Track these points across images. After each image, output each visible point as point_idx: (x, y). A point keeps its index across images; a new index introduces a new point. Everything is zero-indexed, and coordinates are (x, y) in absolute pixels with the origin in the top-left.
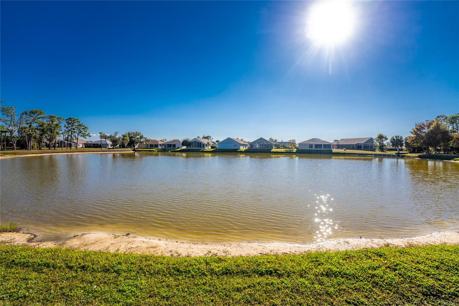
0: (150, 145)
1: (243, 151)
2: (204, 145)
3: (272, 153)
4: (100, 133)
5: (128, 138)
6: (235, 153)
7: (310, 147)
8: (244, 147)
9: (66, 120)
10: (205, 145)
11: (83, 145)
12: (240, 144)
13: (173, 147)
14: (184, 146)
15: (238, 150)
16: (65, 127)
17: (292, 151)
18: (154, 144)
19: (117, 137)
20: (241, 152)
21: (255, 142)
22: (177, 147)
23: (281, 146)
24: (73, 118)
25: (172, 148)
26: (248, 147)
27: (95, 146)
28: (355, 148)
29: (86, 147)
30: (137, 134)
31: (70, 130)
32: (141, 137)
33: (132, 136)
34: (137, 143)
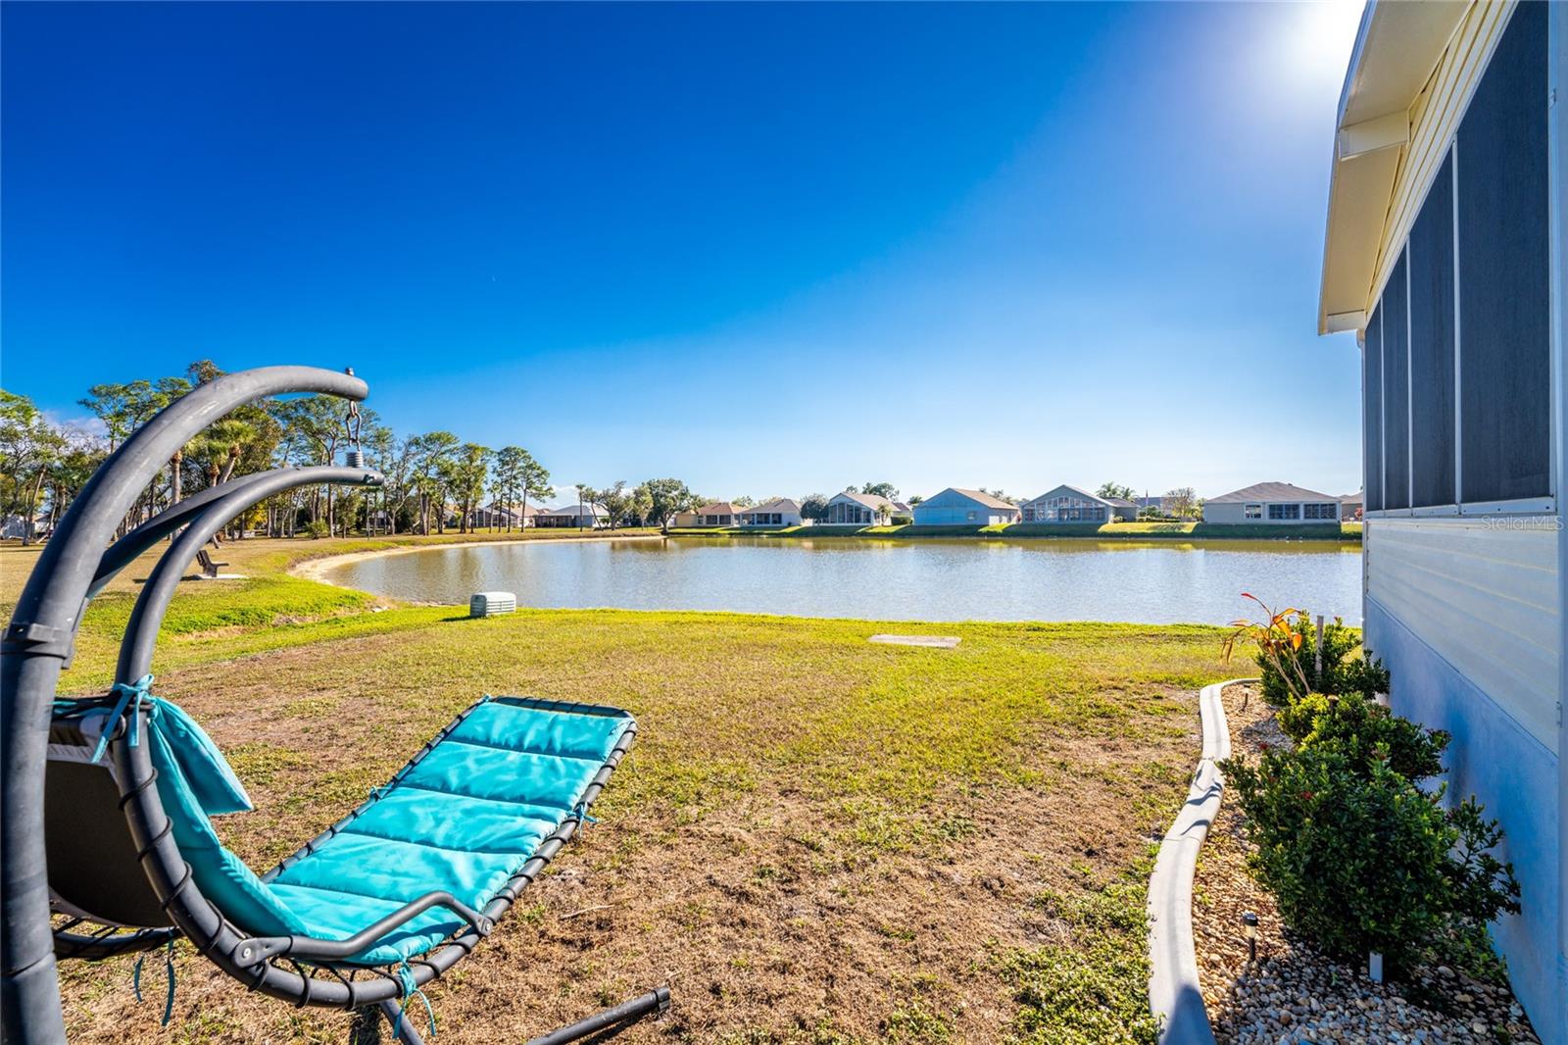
0: (707, 516)
1: (1000, 530)
2: (868, 514)
3: (1102, 539)
4: (578, 486)
5: (649, 498)
6: (973, 538)
7: (1249, 516)
8: (1005, 519)
9: (499, 454)
10: (872, 515)
11: (531, 521)
12: (990, 508)
13: (775, 522)
14: (807, 518)
15: (981, 530)
16: (494, 472)
17: (1176, 531)
18: (718, 513)
19: (622, 495)
20: (993, 536)
21: (1042, 501)
22: (784, 523)
23: (1142, 514)
24: (515, 448)
25: (771, 525)
26: (1019, 520)
27: (560, 522)
29: (538, 526)
30: (672, 485)
31: (506, 481)
32: (684, 495)
33: (658, 491)
34: (673, 512)
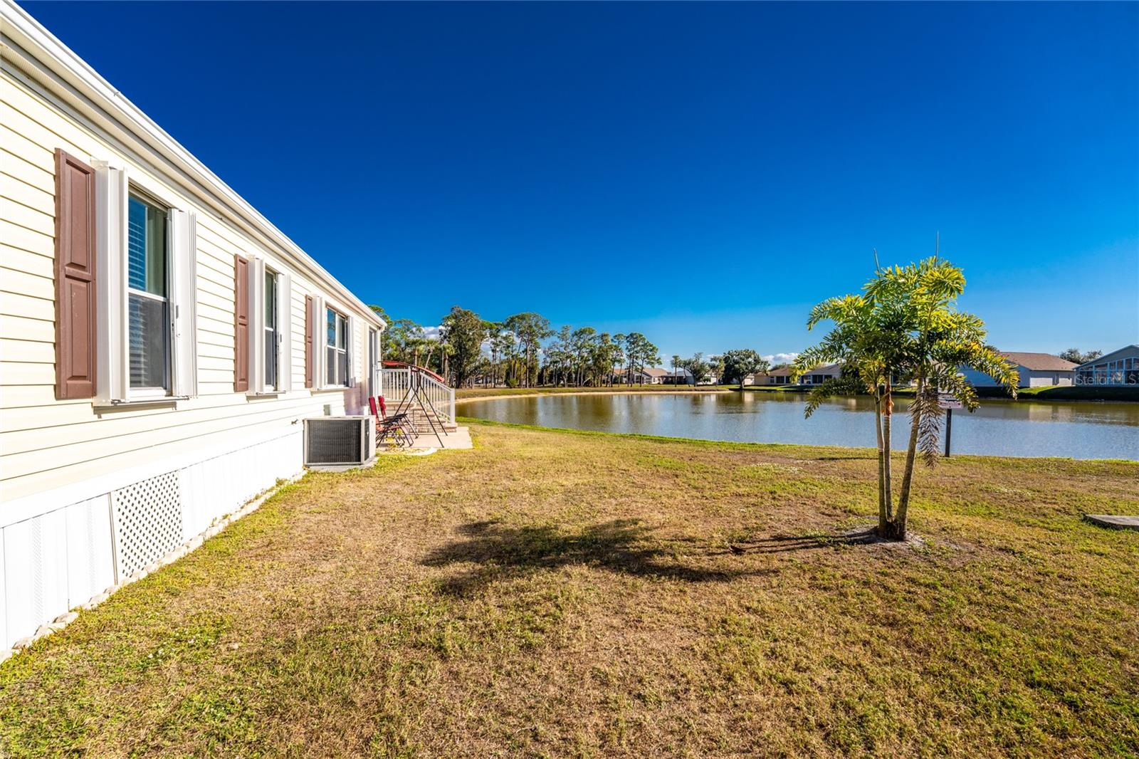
0: (778, 377)
5: (723, 364)
8: (1051, 380)
11: (659, 380)
12: (1031, 370)
21: (1100, 363)
26: (1070, 382)
29: (665, 383)
30: (746, 355)
32: (757, 361)
33: (735, 358)
34: (747, 374)
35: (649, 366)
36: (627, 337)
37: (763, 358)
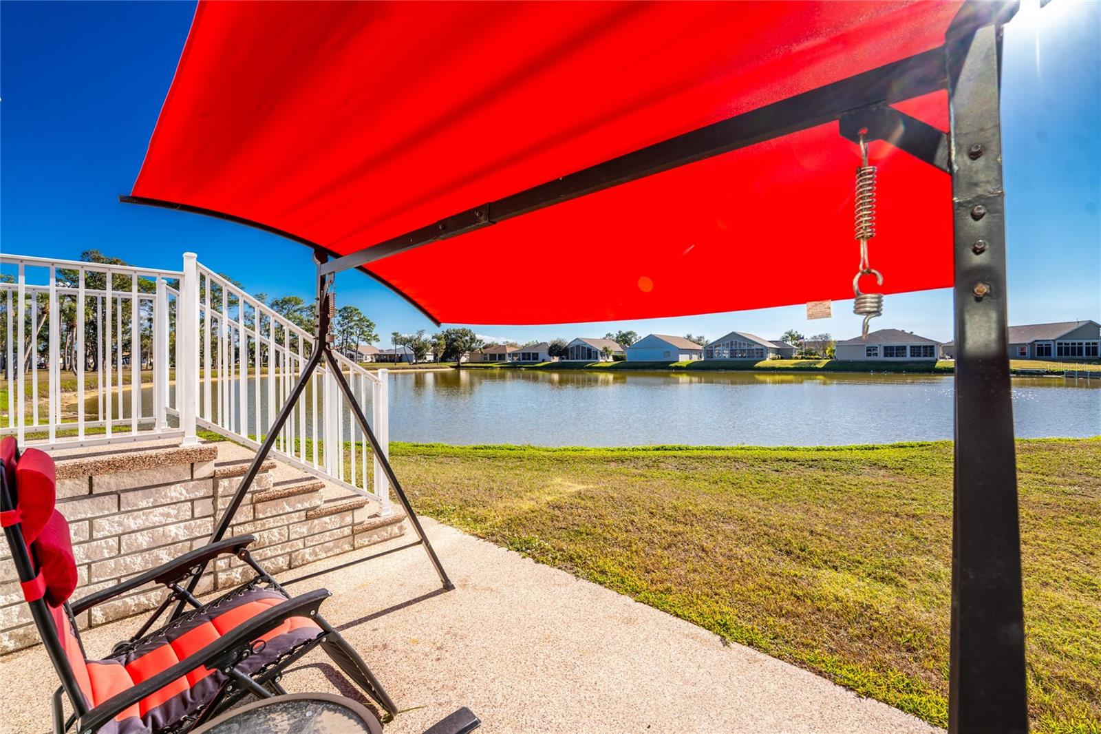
0: (490, 355)
1: (685, 365)
2: (597, 353)
3: (758, 372)
5: (444, 342)
6: (665, 371)
7: (869, 355)
8: (690, 356)
10: (599, 353)
11: (372, 358)
12: (680, 349)
13: (534, 359)
14: (553, 356)
18: (497, 352)
19: (423, 338)
20: (680, 369)
21: (718, 343)
22: (540, 358)
23: (799, 353)
24: (350, 307)
25: (531, 361)
26: (698, 357)
28: (1028, 355)
29: (377, 361)
30: (463, 333)
31: (346, 330)
32: (473, 339)
33: (453, 336)
34: (464, 352)
35: (365, 344)
36: (340, 311)
37: (478, 337)
